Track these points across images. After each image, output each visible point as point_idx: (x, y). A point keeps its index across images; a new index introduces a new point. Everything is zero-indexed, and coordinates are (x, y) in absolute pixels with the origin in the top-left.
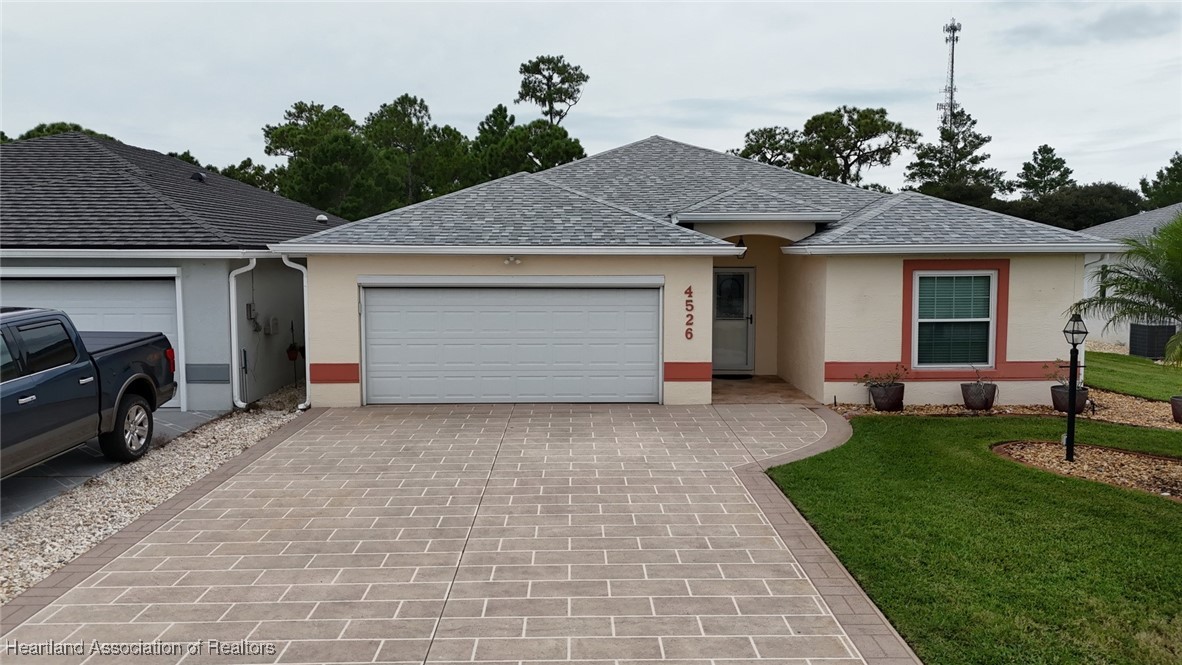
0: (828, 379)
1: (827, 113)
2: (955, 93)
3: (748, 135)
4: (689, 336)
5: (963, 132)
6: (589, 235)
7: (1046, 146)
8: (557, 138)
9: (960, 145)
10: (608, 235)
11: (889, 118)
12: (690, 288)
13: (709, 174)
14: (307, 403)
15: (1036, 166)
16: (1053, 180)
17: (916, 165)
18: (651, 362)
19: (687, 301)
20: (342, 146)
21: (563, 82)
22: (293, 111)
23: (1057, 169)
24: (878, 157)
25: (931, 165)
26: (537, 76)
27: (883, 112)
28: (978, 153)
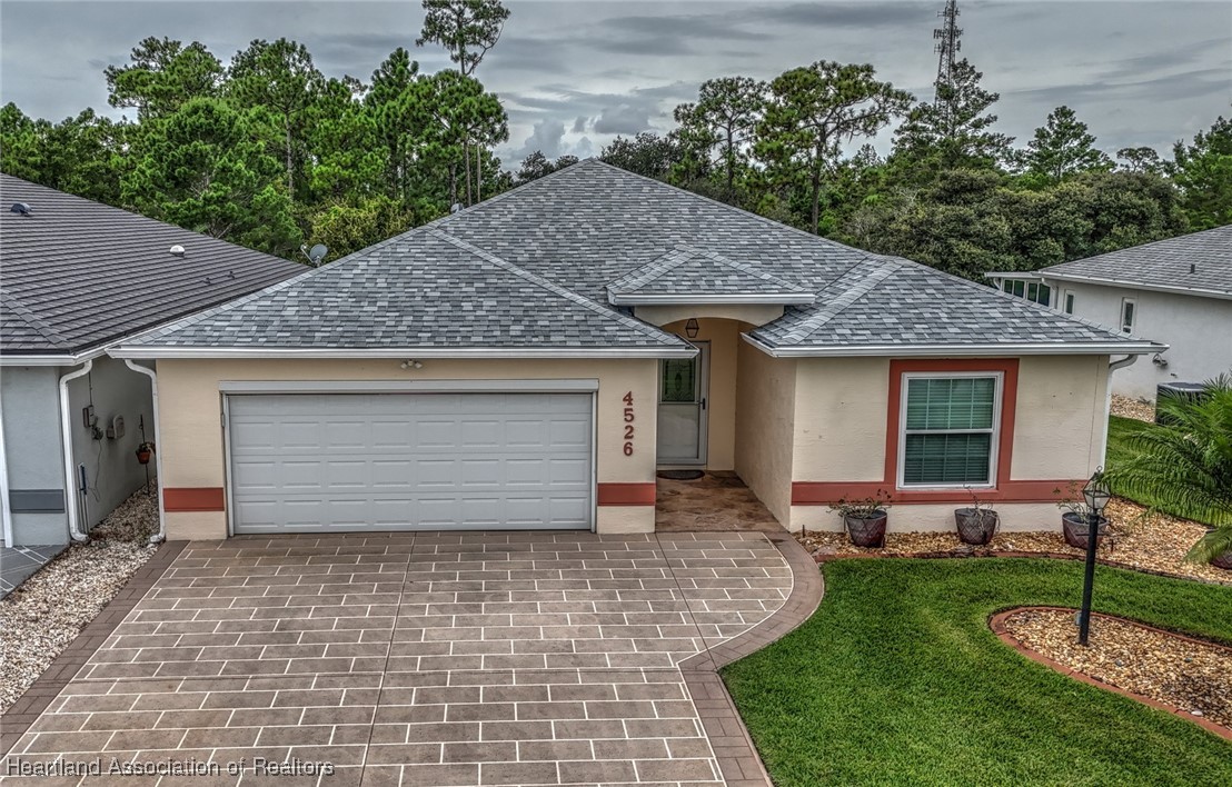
0: (795, 503)
1: (801, 69)
2: (957, 17)
3: (704, 88)
4: (628, 452)
5: (966, 87)
6: (506, 330)
7: (1065, 107)
8: (469, 94)
9: (962, 104)
10: (530, 330)
11: (876, 78)
12: (629, 394)
13: (654, 221)
14: (161, 535)
15: (1051, 132)
16: (1071, 150)
17: (907, 129)
18: (582, 481)
19: (626, 410)
20: (202, 120)
21: (477, 18)
22: (143, 49)
23: (1076, 136)
24: (861, 125)
25: (924, 129)
26: (445, 10)
27: (869, 69)
28: (982, 115)
